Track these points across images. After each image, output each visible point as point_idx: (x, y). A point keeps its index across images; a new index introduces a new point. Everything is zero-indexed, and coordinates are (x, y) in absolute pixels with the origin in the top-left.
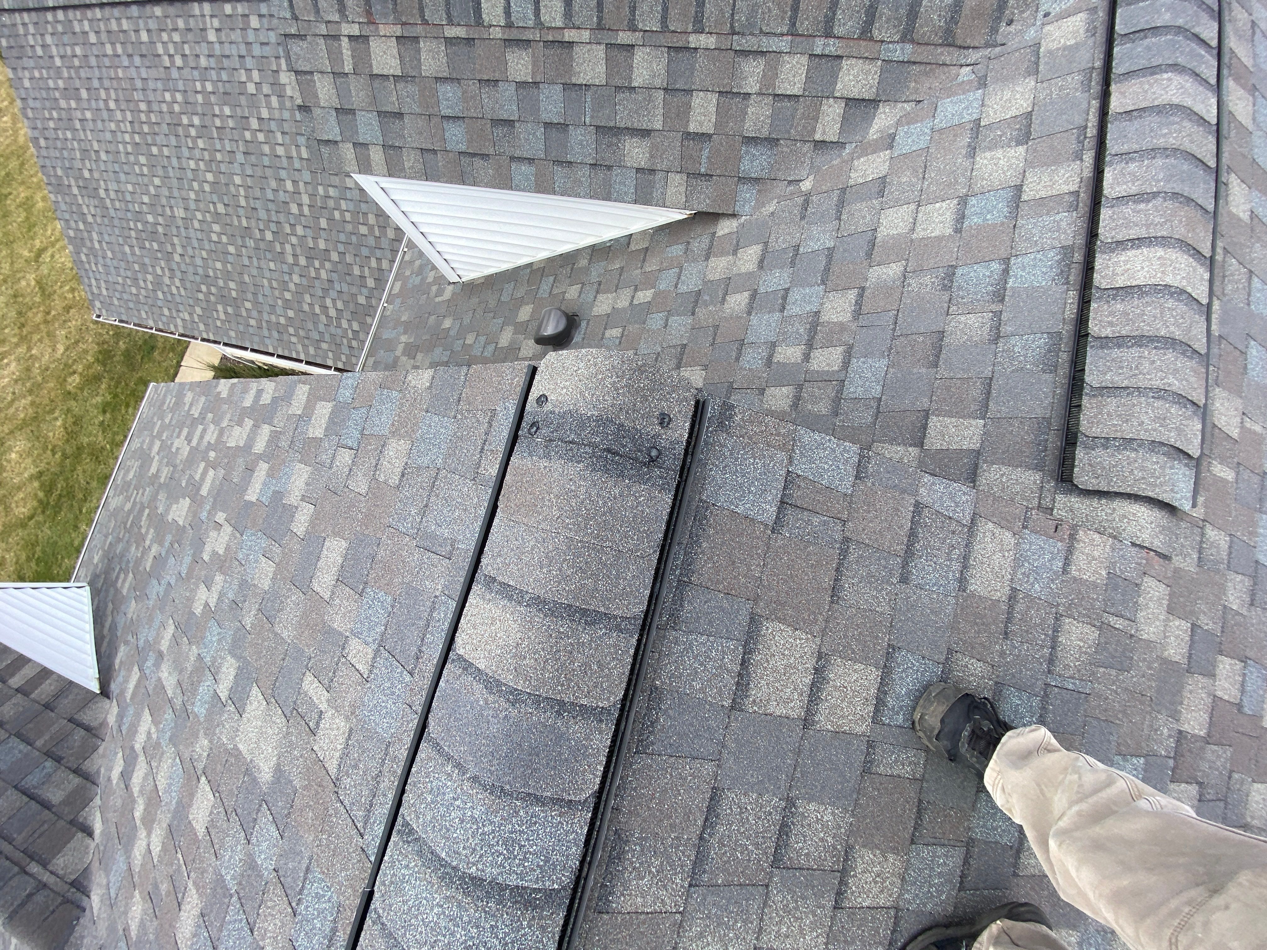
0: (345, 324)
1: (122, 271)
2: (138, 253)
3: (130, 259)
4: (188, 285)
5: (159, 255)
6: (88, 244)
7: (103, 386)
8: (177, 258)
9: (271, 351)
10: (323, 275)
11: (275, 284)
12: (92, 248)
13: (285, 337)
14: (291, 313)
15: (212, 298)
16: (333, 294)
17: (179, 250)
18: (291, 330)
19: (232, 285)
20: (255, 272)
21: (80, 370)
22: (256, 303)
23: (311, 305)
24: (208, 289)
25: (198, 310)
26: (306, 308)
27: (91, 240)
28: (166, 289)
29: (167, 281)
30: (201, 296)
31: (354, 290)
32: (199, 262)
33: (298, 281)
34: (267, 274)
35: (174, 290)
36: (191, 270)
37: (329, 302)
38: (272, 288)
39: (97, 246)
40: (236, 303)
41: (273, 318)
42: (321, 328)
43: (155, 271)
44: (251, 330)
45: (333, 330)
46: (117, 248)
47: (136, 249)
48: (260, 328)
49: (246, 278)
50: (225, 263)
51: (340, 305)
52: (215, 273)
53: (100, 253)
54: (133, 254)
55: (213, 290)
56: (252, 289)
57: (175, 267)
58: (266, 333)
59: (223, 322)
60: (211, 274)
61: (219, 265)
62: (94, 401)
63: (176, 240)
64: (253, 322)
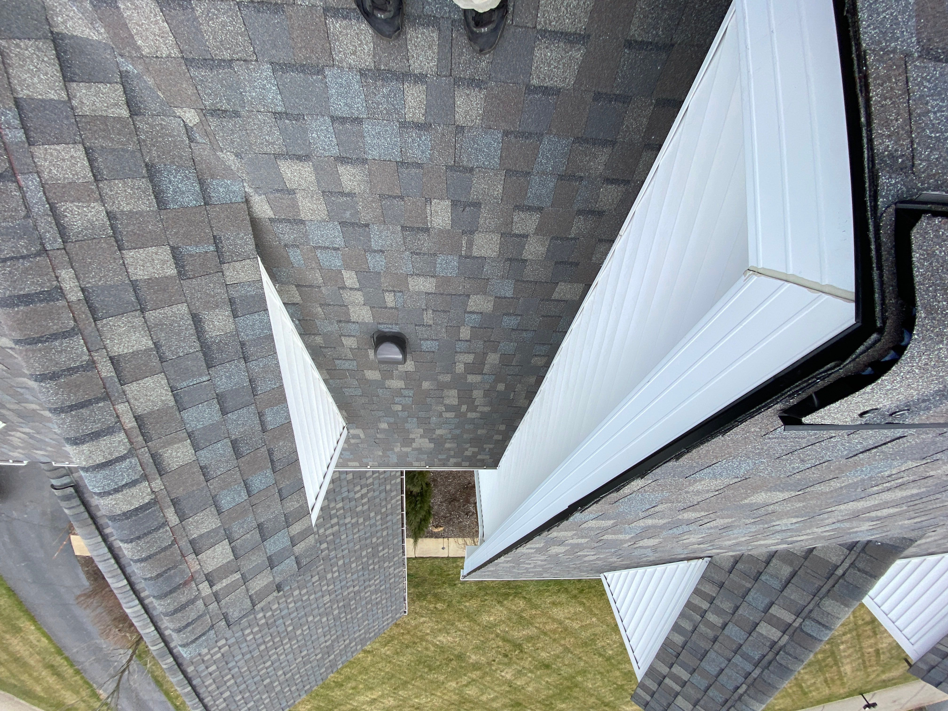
0: (370, 481)
1: (374, 612)
2: (360, 609)
3: (365, 611)
4: (371, 576)
5: (358, 598)
6: (363, 636)
7: (439, 591)
8: (357, 588)
9: (400, 516)
10: (340, 505)
11: (356, 530)
12: (365, 633)
13: (389, 512)
14: (372, 514)
15: (376, 560)
16: (351, 495)
17: (351, 589)
18: (384, 510)
19: (364, 553)
20: (351, 545)
21: (433, 605)
22: (372, 536)
23: (363, 505)
24: (371, 565)
25: (386, 565)
26: (366, 507)
27: (360, 635)
28: (378, 586)
29: (373, 588)
30: (377, 567)
31: (345, 483)
32: (355, 576)
33: (350, 518)
34: (350, 537)
35: (378, 581)
36: (362, 578)
37: (358, 495)
38: (359, 531)
39: (363, 631)
40: (375, 547)
41: (379, 523)
42: (377, 493)
43: (368, 596)
44: (390, 532)
45: (376, 486)
46: (361, 621)
47: (358, 611)
48: (387, 528)
49: (358, 547)
50: (351, 563)
51: (358, 488)
52: (359, 565)
53: (366, 628)
54: (362, 611)
55: (371, 562)
56: (363, 542)
57: (362, 587)
58: (389, 524)
59: (389, 549)
60: (361, 567)
61: (354, 565)
62: (450, 592)
63: (345, 593)
64: (385, 533)
